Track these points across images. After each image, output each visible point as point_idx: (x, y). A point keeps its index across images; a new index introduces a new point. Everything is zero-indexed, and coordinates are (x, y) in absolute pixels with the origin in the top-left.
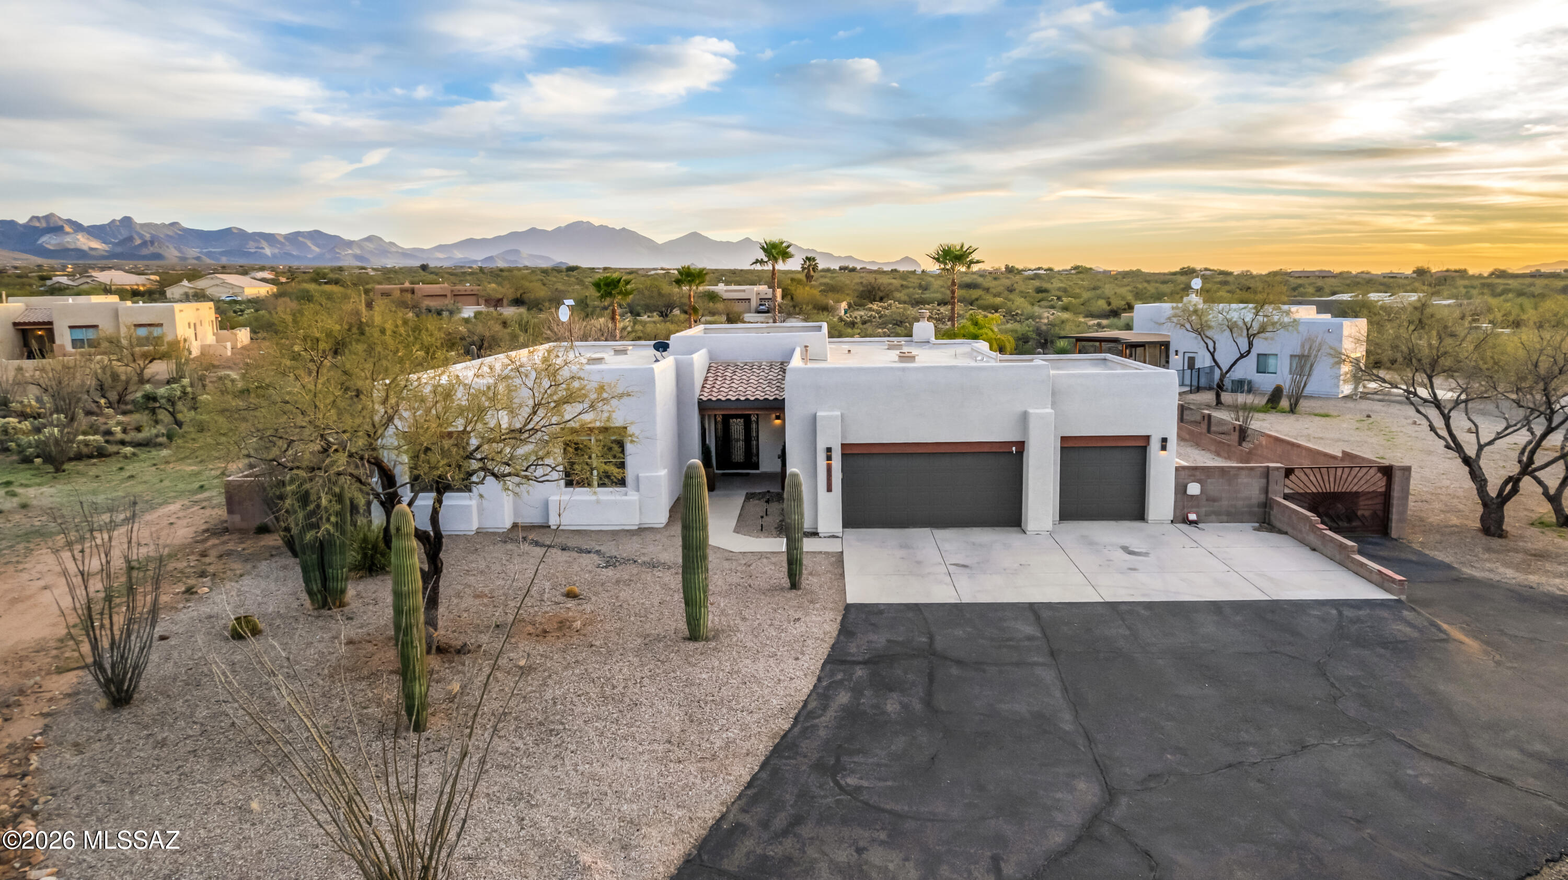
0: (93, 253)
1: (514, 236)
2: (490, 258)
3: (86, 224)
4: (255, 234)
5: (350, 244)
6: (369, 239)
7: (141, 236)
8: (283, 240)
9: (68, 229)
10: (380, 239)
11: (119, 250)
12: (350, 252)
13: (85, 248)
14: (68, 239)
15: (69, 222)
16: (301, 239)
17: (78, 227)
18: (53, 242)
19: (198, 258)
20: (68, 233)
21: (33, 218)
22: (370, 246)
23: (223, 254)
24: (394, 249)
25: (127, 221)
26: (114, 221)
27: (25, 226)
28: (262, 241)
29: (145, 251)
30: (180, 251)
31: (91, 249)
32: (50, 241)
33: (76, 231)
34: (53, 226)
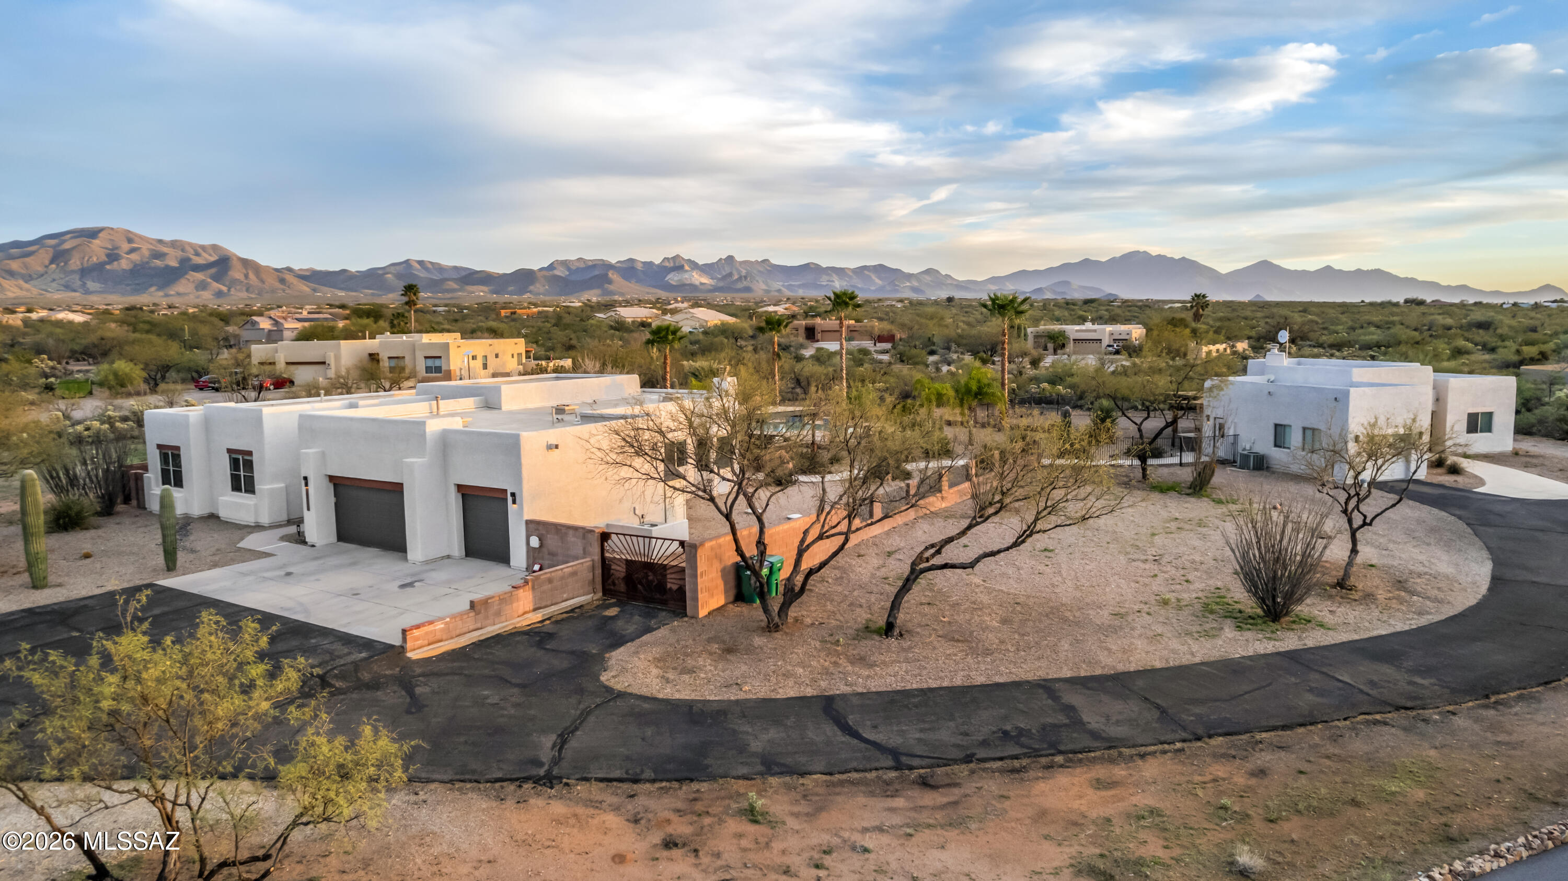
0: (701, 287)
2: (1039, 290)
3: (700, 263)
4: (828, 268)
5: (909, 276)
6: (928, 271)
7: (739, 272)
8: (851, 274)
9: (687, 268)
10: (937, 272)
11: (721, 284)
12: (908, 284)
13: (697, 283)
14: (686, 276)
15: (689, 261)
16: (866, 272)
17: (694, 265)
18: (676, 278)
19: (779, 291)
20: (687, 271)
21: (665, 258)
22: (928, 278)
23: (799, 286)
24: (949, 282)
25: (730, 258)
26: (721, 259)
27: (659, 266)
28: (834, 275)
29: (740, 285)
30: (767, 285)
31: (702, 284)
32: (673, 278)
33: (693, 269)
34: (677, 265)
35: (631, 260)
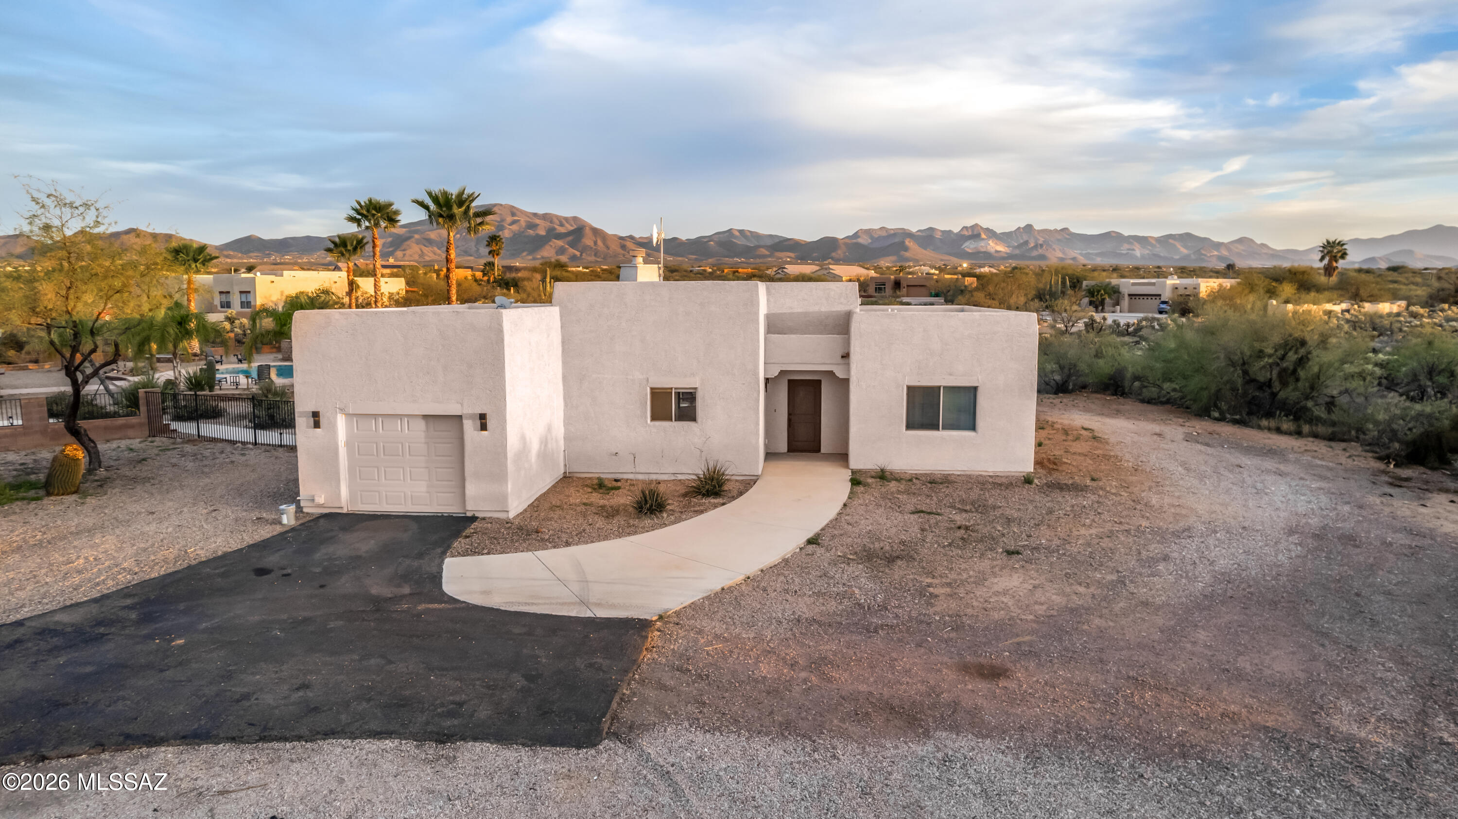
0: (996, 255)
1: (1411, 235)
2: (1373, 259)
3: (999, 231)
4: (1130, 237)
5: (1218, 245)
6: (1241, 241)
7: (1036, 240)
8: (1154, 242)
9: (983, 236)
10: (1252, 240)
11: (1017, 252)
12: (1216, 253)
13: (992, 251)
14: (982, 244)
15: (988, 229)
16: (1171, 241)
17: (991, 233)
18: (972, 246)
19: (1074, 259)
20: (983, 239)
21: (964, 227)
22: (1241, 247)
23: (1097, 255)
24: (1265, 251)
25: (1029, 227)
26: (1019, 228)
27: (957, 234)
28: (1135, 243)
29: (1035, 253)
30: (1064, 253)
31: (997, 252)
32: (969, 246)
33: (989, 238)
34: (974, 233)
35: (931, 229)
